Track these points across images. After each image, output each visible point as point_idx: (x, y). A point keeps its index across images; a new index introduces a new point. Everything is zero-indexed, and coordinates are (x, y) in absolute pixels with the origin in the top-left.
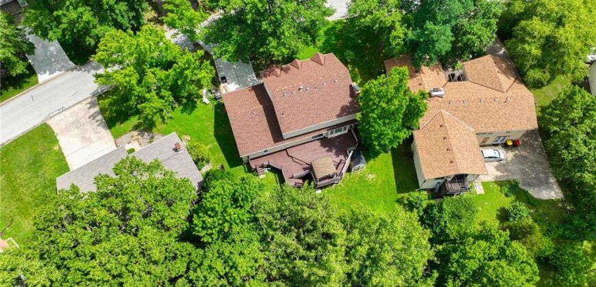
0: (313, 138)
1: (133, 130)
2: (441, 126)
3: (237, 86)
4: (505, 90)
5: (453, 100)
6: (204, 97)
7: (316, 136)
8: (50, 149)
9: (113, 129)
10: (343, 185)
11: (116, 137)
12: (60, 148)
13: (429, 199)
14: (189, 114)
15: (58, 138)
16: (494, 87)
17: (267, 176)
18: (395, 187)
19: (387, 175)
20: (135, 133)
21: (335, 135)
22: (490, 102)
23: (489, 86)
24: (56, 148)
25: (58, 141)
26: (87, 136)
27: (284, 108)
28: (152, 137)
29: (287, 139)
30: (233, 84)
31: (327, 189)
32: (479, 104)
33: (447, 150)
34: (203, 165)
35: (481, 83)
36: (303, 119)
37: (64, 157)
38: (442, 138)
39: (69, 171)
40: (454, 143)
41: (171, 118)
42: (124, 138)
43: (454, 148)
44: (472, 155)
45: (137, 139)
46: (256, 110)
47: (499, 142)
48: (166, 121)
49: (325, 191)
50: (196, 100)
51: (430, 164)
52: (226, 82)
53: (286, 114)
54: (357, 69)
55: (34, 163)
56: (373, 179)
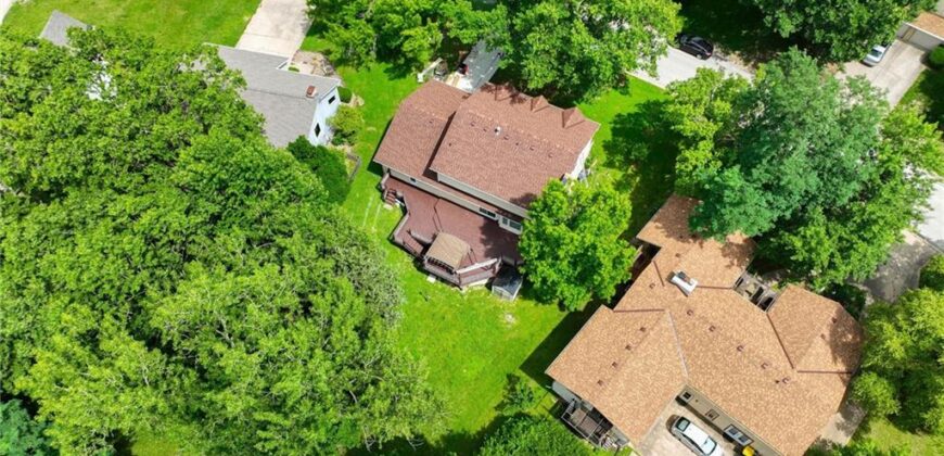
0: (481, 210)
1: (322, 53)
2: (642, 329)
3: (470, 87)
4: (798, 368)
5: (698, 312)
6: (424, 72)
7: (484, 211)
8: (241, 16)
9: (310, 38)
10: (466, 298)
11: (304, 48)
12: (250, 20)
13: (550, 412)
14: (391, 79)
15: (259, 10)
16: (789, 349)
17: (394, 211)
18: (526, 358)
19: (532, 335)
20: (321, 57)
21: (508, 227)
22: (753, 363)
23: (786, 344)
24: (246, 19)
25: (254, 12)
26: (282, 28)
27: (459, 139)
28: (329, 75)
29: (440, 182)
30: (469, 82)
31: (444, 285)
32: (733, 350)
33: (614, 364)
34: (342, 142)
35: (778, 330)
36: (469, 169)
37: (242, 32)
38: (625, 345)
39: (234, 46)
40: (634, 364)
41: (369, 69)
42: (308, 55)
43: (626, 371)
44: (643, 404)
45: (315, 65)
46: (437, 120)
47: (736, 437)
48: (360, 68)
49: (440, 285)
50: (413, 69)
51: (574, 360)
52: (463, 72)
53: (455, 147)
54: (638, 179)
55: (216, 19)
56: (508, 323)
